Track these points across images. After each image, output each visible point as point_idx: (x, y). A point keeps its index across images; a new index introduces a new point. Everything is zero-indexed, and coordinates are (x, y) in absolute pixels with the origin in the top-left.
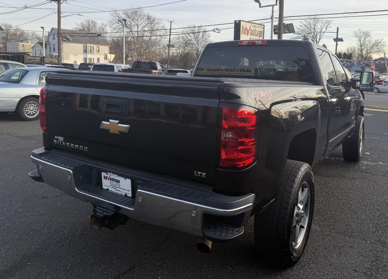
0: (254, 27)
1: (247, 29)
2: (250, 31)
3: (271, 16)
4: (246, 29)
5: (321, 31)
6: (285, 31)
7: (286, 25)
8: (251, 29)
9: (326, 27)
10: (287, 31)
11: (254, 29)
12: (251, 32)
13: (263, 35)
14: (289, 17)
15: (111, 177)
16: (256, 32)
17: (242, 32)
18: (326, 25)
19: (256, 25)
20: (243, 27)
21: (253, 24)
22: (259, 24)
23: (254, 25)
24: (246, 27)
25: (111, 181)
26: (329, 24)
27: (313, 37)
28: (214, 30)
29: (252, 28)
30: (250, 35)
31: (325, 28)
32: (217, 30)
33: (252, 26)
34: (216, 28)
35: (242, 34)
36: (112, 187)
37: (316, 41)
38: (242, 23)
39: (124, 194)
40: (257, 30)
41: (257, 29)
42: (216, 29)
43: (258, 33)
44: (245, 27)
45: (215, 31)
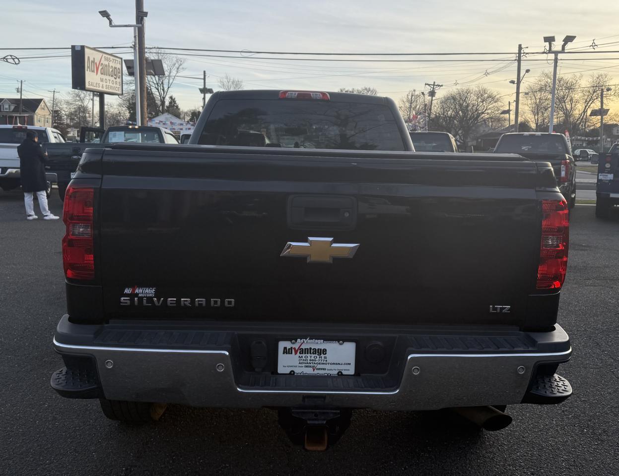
0: (106, 59)
1: (96, 63)
2: (100, 68)
3: (133, 44)
4: (93, 62)
5: (170, 74)
6: (149, 71)
7: (151, 61)
8: (102, 64)
9: (178, 69)
10: (152, 71)
11: (106, 63)
12: (103, 68)
13: (121, 75)
14: (154, 48)
15: (303, 347)
16: (111, 70)
17: (88, 67)
18: (177, 65)
19: (109, 56)
20: (89, 58)
21: (104, 55)
22: (111, 55)
23: (107, 56)
24: (94, 59)
25: (301, 355)
26: (181, 65)
27: (157, 84)
28: (4, 58)
29: (103, 62)
30: (101, 74)
31: (176, 69)
32: (13, 59)
33: (103, 59)
34: (11, 56)
35: (87, 70)
36: (304, 365)
37: (163, 90)
38: (87, 50)
39: (336, 372)
40: (112, 67)
41: (111, 64)
42: (9, 57)
43: (112, 71)
44: (91, 59)
45: (9, 60)
